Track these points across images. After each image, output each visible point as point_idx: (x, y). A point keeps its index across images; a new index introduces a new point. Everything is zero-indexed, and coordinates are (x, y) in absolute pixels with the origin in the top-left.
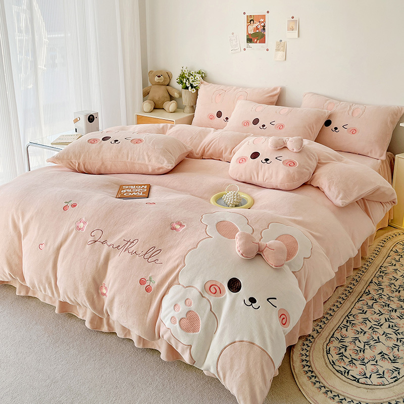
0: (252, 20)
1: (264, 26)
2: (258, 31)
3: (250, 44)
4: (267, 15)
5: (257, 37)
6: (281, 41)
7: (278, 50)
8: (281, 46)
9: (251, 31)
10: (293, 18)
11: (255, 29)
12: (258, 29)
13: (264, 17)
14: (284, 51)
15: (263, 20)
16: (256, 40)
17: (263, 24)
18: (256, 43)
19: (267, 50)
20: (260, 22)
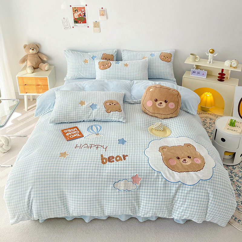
0: (76, 10)
1: (85, 14)
2: (81, 16)
3: (76, 24)
4: (85, 7)
5: (81, 19)
6: (96, 22)
7: (95, 27)
8: (96, 24)
9: (76, 16)
10: (102, 8)
11: (79, 15)
12: (81, 15)
13: (84, 8)
14: (99, 27)
15: (83, 10)
16: (80, 22)
17: (84, 12)
18: (80, 23)
19: (88, 27)
20: (81, 11)
